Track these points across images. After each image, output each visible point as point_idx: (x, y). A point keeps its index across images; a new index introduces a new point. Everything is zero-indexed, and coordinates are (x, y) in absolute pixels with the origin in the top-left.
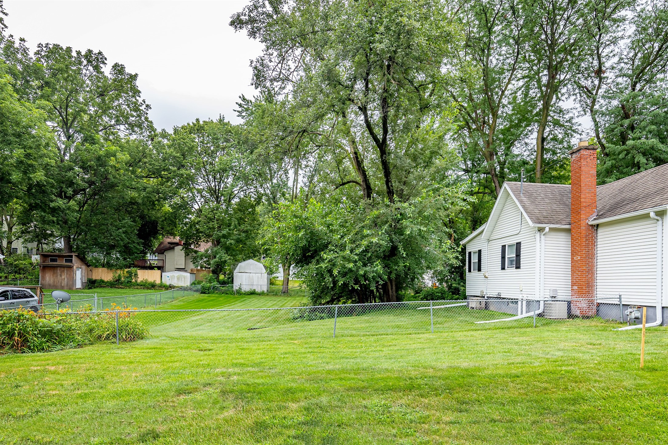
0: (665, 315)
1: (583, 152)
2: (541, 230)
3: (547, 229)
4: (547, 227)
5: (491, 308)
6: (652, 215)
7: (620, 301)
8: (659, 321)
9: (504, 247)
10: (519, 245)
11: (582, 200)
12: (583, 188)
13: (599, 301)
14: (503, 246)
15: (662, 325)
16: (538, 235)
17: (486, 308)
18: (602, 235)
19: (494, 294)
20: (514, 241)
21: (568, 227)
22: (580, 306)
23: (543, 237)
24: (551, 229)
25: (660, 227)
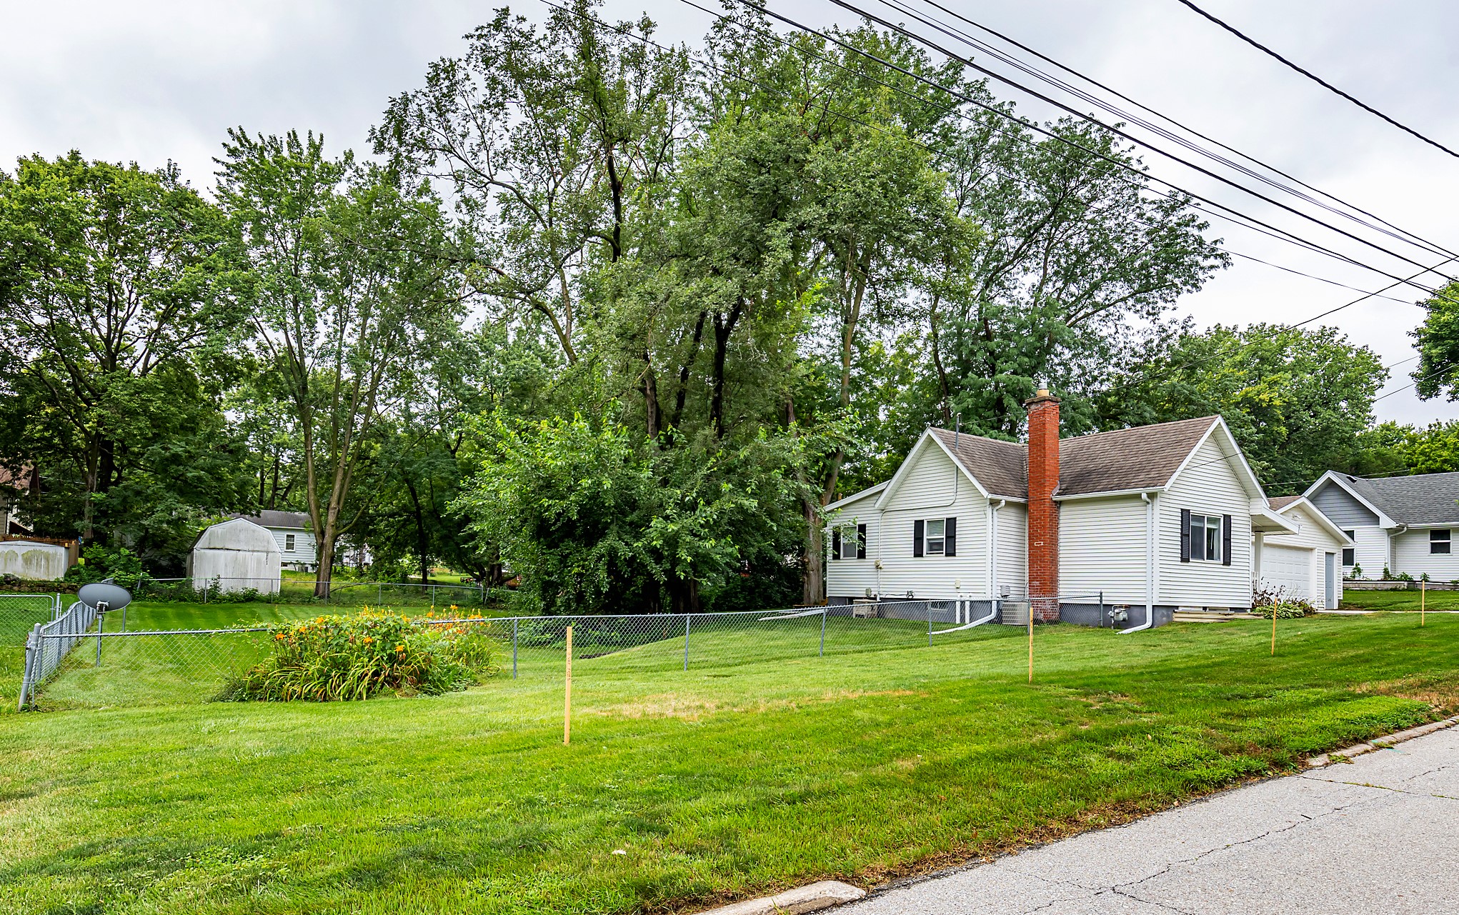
0: (1156, 615)
1: (1048, 404)
2: (994, 503)
3: (1003, 503)
4: (1004, 499)
5: (889, 615)
6: (1144, 496)
7: (1101, 601)
8: (1149, 624)
9: (919, 525)
10: (951, 523)
11: (1047, 468)
12: (1047, 452)
13: (1061, 601)
14: (916, 522)
15: (1152, 627)
16: (989, 510)
17: (880, 615)
18: (1065, 515)
19: (901, 592)
20: (943, 515)
21: (1022, 500)
22: (1044, 607)
23: (995, 512)
24: (1007, 503)
25: (1149, 511)
